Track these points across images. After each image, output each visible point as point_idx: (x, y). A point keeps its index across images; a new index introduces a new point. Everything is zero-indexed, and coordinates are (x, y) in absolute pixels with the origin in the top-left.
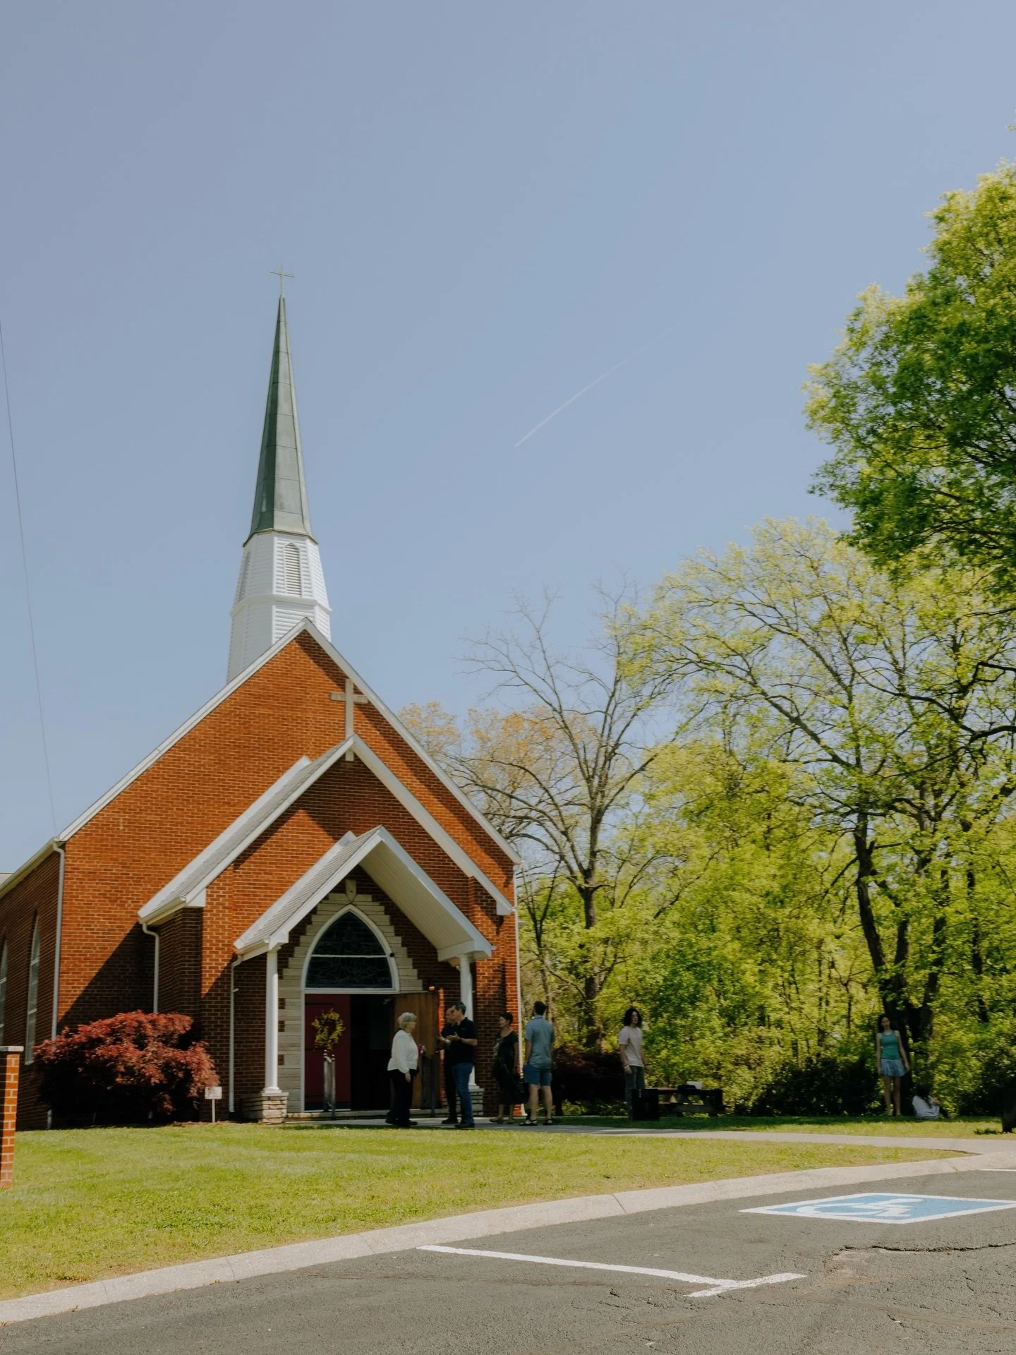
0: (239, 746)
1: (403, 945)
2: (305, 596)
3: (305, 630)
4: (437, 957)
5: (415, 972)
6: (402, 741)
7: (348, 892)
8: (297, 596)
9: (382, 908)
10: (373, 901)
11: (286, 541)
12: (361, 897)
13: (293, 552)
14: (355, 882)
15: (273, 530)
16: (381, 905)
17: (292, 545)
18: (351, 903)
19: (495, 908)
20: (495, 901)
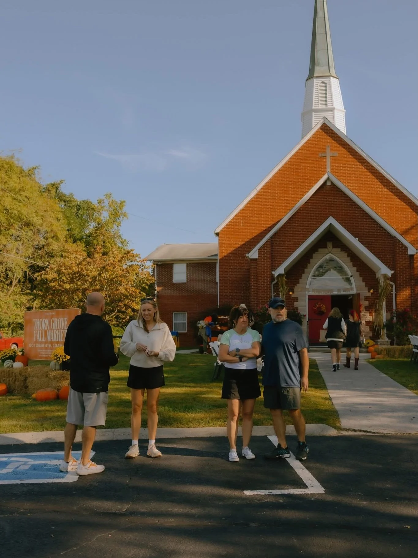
0: (293, 183)
1: (357, 271)
2: (329, 106)
3: (324, 123)
4: (376, 276)
5: (364, 284)
6: (377, 170)
7: (328, 248)
8: (324, 107)
9: (346, 254)
10: (341, 251)
11: (320, 81)
12: (335, 250)
13: (323, 85)
14: (331, 243)
15: (314, 77)
16: (346, 252)
17: (323, 82)
18: (330, 253)
19: (407, 251)
20: (407, 248)
